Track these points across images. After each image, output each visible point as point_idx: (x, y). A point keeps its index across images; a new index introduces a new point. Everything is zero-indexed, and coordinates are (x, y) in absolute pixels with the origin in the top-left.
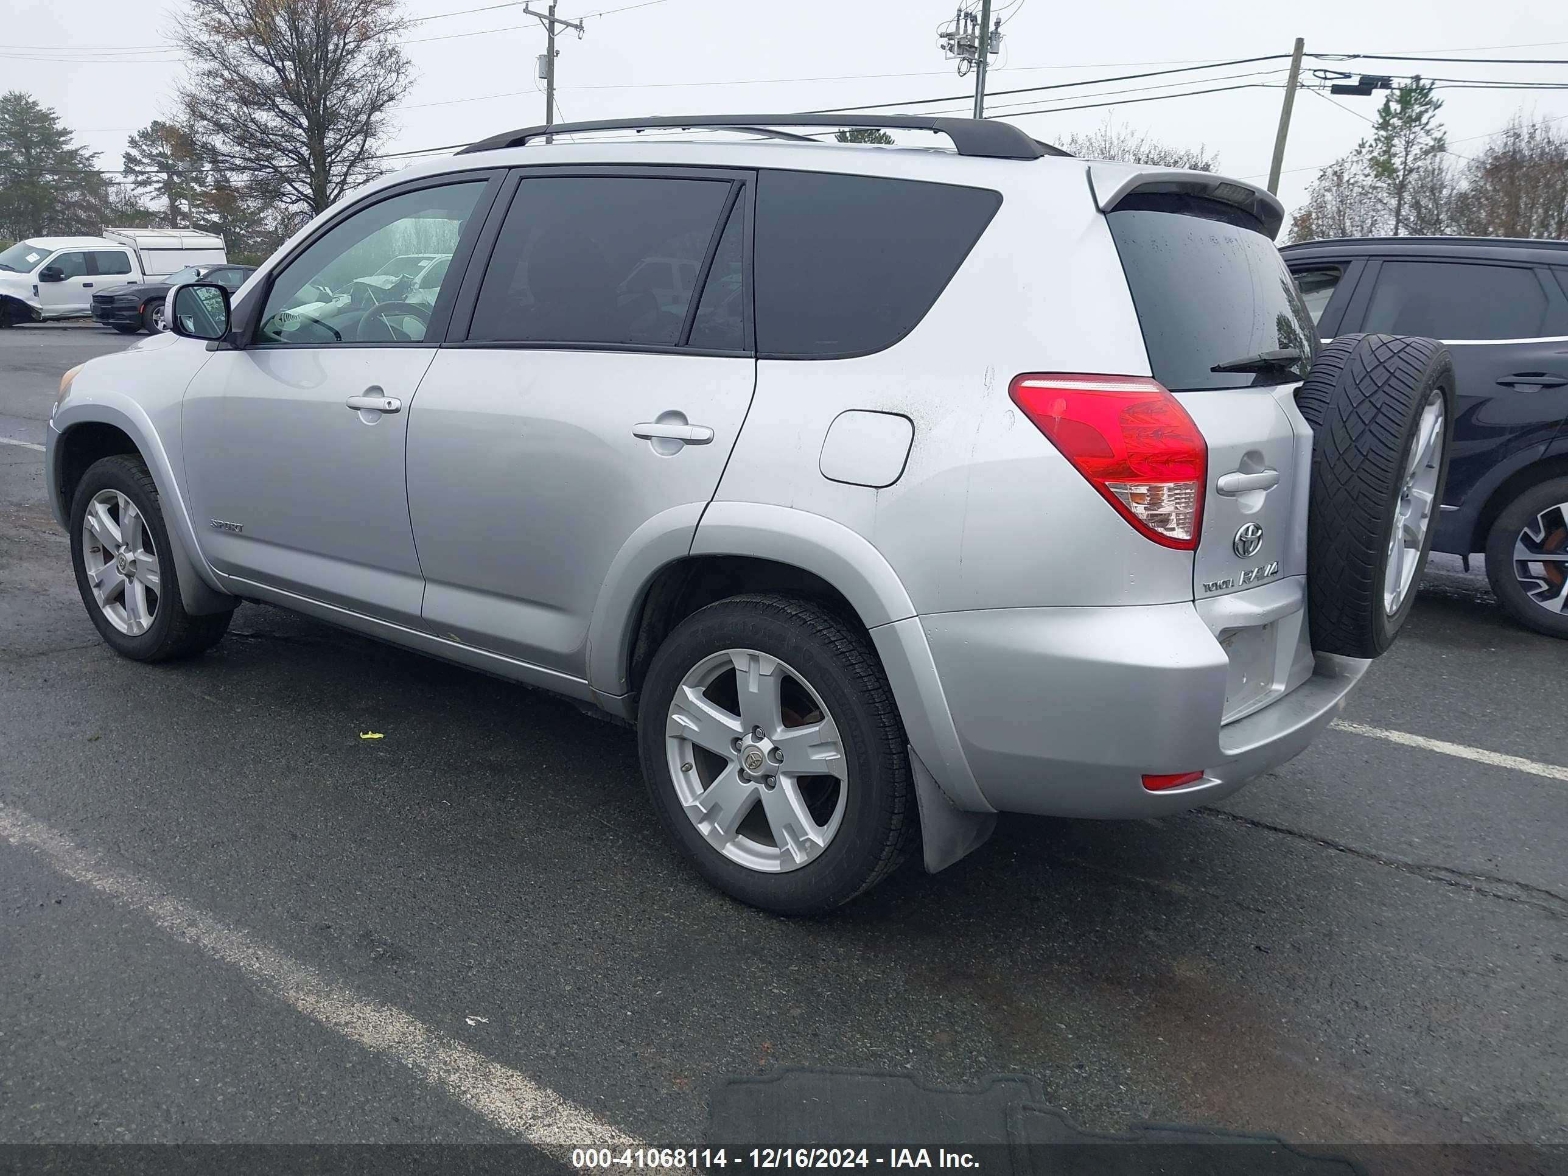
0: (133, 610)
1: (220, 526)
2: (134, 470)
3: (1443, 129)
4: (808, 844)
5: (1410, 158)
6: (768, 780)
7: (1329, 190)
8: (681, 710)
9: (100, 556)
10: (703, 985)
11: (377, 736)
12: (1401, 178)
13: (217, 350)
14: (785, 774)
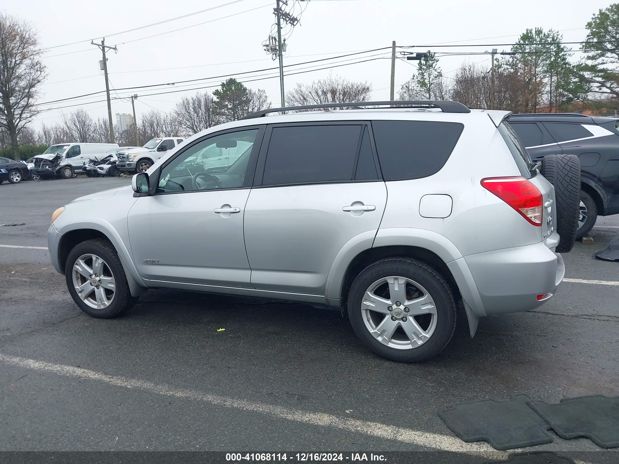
0: (100, 299)
1: (147, 261)
2: (100, 245)
3: (440, 69)
4: (423, 337)
5: (431, 80)
6: (404, 319)
7: (406, 93)
8: (366, 300)
9: (79, 281)
10: (407, 388)
11: (223, 329)
12: (429, 87)
13: (140, 197)
14: (410, 316)
